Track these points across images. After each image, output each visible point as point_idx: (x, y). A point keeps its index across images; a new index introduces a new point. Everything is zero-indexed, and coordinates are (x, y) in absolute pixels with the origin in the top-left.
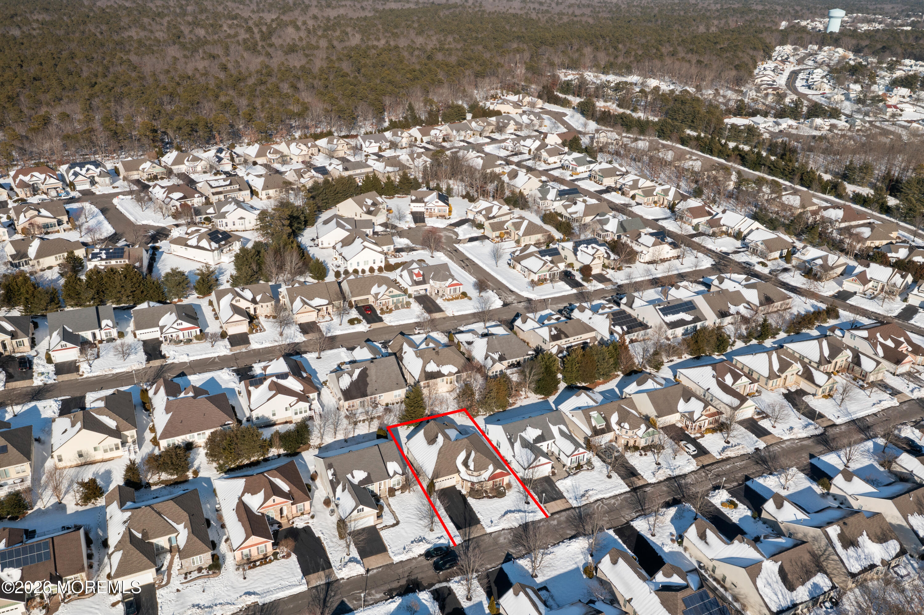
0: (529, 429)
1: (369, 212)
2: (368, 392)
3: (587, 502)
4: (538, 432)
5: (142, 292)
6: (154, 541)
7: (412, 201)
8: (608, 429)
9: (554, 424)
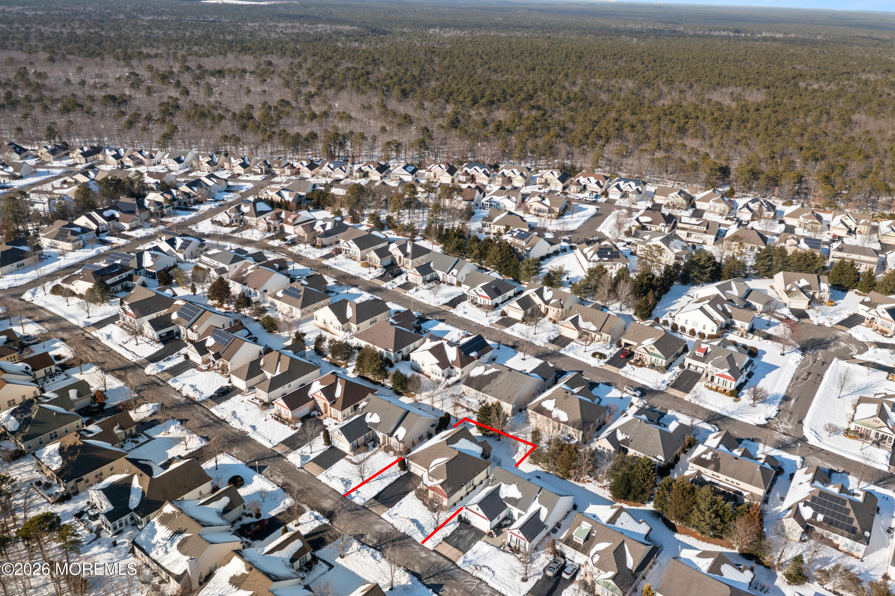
0: (514, 487)
1: (788, 293)
2: (483, 389)
3: (471, 571)
4: (518, 495)
5: (506, 266)
6: (265, 372)
7: (863, 303)
8: (584, 550)
9: (540, 502)
